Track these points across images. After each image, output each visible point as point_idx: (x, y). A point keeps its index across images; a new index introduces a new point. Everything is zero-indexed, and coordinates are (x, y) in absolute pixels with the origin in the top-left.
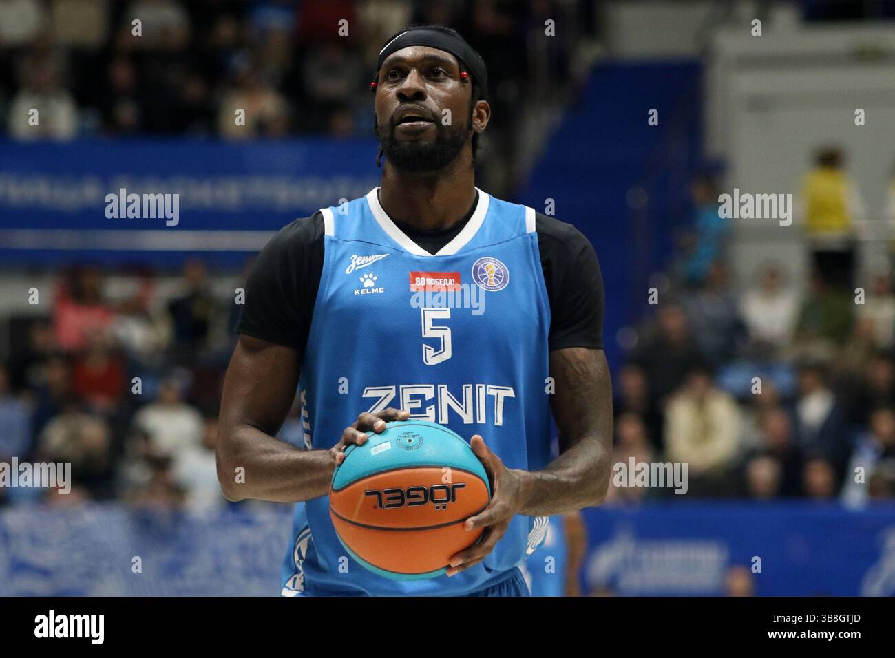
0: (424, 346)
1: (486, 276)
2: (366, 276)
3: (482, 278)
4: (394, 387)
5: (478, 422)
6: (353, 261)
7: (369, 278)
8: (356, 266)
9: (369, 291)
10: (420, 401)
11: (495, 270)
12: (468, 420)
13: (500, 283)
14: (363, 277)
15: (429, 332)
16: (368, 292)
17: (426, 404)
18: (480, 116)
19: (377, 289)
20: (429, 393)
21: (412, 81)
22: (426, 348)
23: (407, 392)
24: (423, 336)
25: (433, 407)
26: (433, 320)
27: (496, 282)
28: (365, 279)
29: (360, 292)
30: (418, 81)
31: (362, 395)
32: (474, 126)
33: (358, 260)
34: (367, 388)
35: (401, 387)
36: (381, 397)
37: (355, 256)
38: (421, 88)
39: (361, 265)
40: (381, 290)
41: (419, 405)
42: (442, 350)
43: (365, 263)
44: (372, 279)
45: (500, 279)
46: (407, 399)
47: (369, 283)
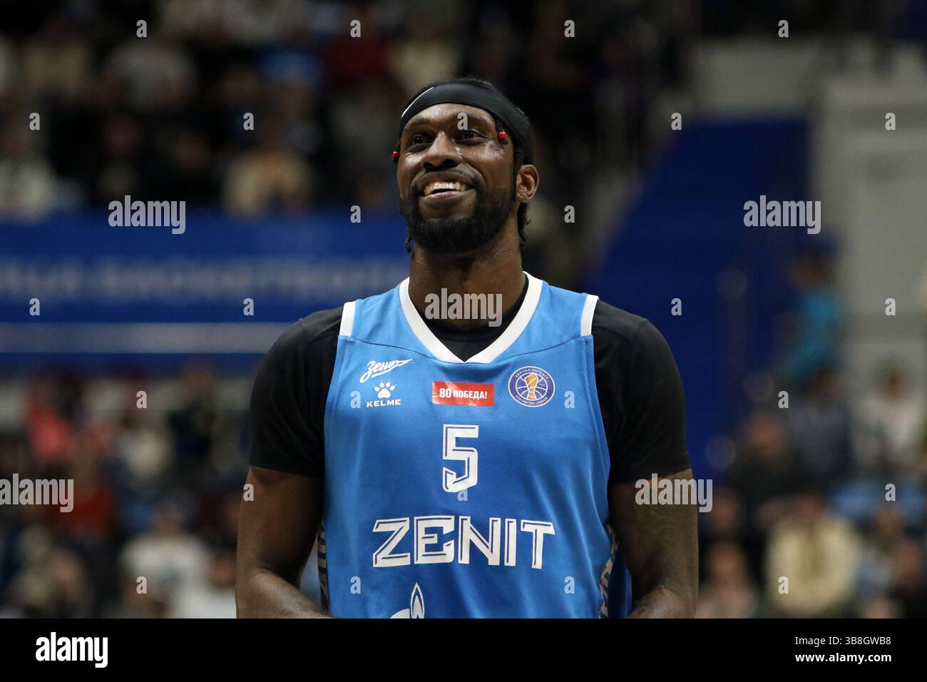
0: (445, 469)
1: (526, 389)
2: (382, 385)
3: (520, 391)
4: (408, 519)
5: (506, 564)
6: (370, 369)
7: (385, 387)
8: (373, 373)
9: (383, 403)
10: (436, 535)
11: (538, 382)
12: (494, 560)
13: (542, 397)
14: (379, 386)
15: (451, 453)
16: (382, 405)
17: (443, 539)
18: (526, 183)
19: (393, 401)
20: (448, 526)
21: (439, 147)
22: (446, 472)
23: (423, 524)
24: (444, 458)
25: (452, 542)
26: (457, 439)
27: (538, 396)
28: (381, 389)
29: (373, 404)
30: (446, 146)
31: (373, 529)
32: (518, 195)
33: (376, 367)
34: (378, 521)
35: (416, 518)
36: (394, 531)
37: (373, 363)
38: (451, 154)
39: (379, 372)
40: (397, 402)
41: (434, 541)
42: (466, 475)
43: (383, 371)
44: (388, 389)
45: (543, 392)
46: (422, 533)
47: (384, 394)
